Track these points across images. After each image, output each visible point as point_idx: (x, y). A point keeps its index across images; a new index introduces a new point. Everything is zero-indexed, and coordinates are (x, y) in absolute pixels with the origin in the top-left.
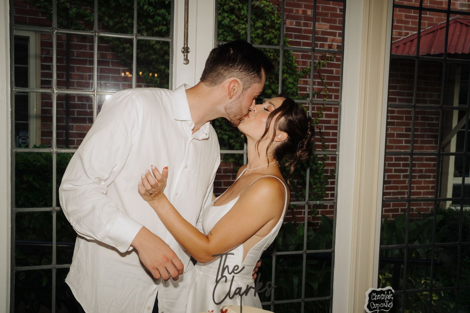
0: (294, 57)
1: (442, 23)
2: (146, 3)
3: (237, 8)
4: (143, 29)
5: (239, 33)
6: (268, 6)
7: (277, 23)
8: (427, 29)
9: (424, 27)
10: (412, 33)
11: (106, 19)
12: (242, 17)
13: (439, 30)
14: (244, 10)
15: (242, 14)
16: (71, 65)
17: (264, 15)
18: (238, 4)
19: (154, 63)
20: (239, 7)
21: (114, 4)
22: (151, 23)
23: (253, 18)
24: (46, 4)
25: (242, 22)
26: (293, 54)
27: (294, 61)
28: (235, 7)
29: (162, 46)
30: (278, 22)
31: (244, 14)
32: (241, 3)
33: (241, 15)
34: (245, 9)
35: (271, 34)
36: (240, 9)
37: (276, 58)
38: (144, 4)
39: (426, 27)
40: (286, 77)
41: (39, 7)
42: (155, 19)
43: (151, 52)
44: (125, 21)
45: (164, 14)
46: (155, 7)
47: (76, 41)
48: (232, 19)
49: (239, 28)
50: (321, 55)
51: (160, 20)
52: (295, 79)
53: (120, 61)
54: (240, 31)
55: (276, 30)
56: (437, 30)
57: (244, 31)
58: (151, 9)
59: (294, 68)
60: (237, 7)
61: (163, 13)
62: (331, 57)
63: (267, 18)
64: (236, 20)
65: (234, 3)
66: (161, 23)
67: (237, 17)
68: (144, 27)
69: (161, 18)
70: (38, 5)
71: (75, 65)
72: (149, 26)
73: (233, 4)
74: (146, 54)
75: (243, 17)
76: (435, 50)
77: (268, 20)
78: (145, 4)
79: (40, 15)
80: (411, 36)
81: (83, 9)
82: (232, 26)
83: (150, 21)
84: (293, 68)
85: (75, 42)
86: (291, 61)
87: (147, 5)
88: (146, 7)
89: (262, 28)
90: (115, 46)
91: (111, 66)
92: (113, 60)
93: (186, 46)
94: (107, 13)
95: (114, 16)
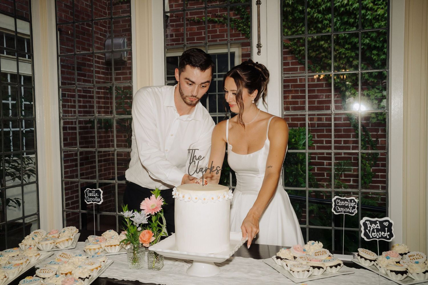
11: (286, 30)
19: (324, 59)
21: (291, 18)
22: (320, 27)
24: (245, 27)
29: (330, 45)
41: (240, 31)
42: (323, 23)
43: (321, 51)
44: (300, 29)
46: (323, 14)
51: (327, 23)
53: (297, 61)
58: (320, 16)
61: (329, 17)
66: (328, 26)
68: (314, 31)
69: (328, 22)
70: (239, 29)
72: (319, 30)
74: (317, 53)
78: (315, 12)
79: (241, 36)
83: (320, 25)
87: (317, 14)
88: (315, 15)
90: (293, 50)
91: (290, 65)
92: (292, 61)
93: (259, 43)
94: (286, 25)
95: (292, 27)
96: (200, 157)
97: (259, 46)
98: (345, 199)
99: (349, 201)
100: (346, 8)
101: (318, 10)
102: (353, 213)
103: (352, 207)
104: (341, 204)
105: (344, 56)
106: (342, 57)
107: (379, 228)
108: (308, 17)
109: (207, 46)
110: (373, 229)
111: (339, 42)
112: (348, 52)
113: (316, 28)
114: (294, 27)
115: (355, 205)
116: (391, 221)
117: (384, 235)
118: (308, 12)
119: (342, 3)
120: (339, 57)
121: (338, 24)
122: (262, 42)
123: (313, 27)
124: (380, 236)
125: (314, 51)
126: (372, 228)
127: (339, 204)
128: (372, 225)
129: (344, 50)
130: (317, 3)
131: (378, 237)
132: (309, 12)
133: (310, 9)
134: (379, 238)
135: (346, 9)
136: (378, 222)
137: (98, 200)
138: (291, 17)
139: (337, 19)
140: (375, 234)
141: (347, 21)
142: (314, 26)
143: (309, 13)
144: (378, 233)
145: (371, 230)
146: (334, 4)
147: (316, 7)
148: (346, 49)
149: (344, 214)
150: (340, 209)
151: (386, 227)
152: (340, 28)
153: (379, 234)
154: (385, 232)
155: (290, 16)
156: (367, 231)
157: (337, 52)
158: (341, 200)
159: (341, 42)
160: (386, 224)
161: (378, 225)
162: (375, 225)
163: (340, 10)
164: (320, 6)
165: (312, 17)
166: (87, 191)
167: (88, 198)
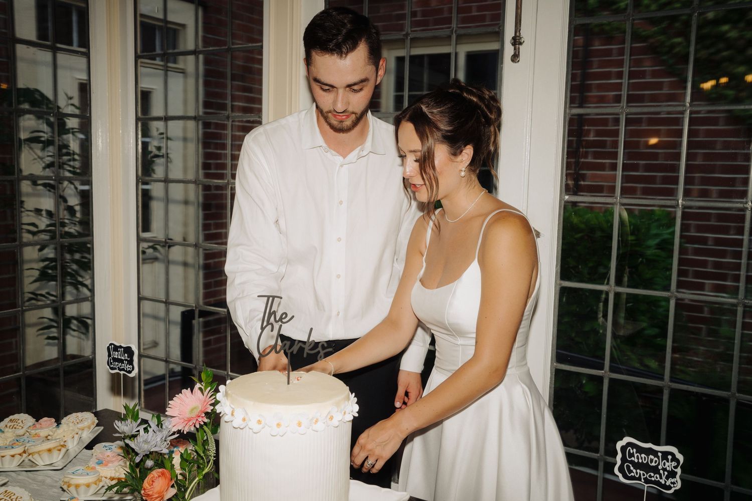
16: (587, 82)
43: (720, 45)
53: (666, 67)
71: (592, 82)
74: (712, 50)
85: (596, 46)
91: (648, 77)
92: (652, 68)
93: (518, 34)
96: (284, 316)
97: (517, 41)
98: (650, 449)
99: (660, 454)
102: (669, 488)
103: (668, 471)
104: (638, 458)
109: (408, 41)
115: (676, 467)
122: (525, 33)
127: (633, 459)
137: (129, 367)
149: (646, 485)
150: (634, 471)
158: (640, 450)
166: (110, 347)
167: (112, 361)
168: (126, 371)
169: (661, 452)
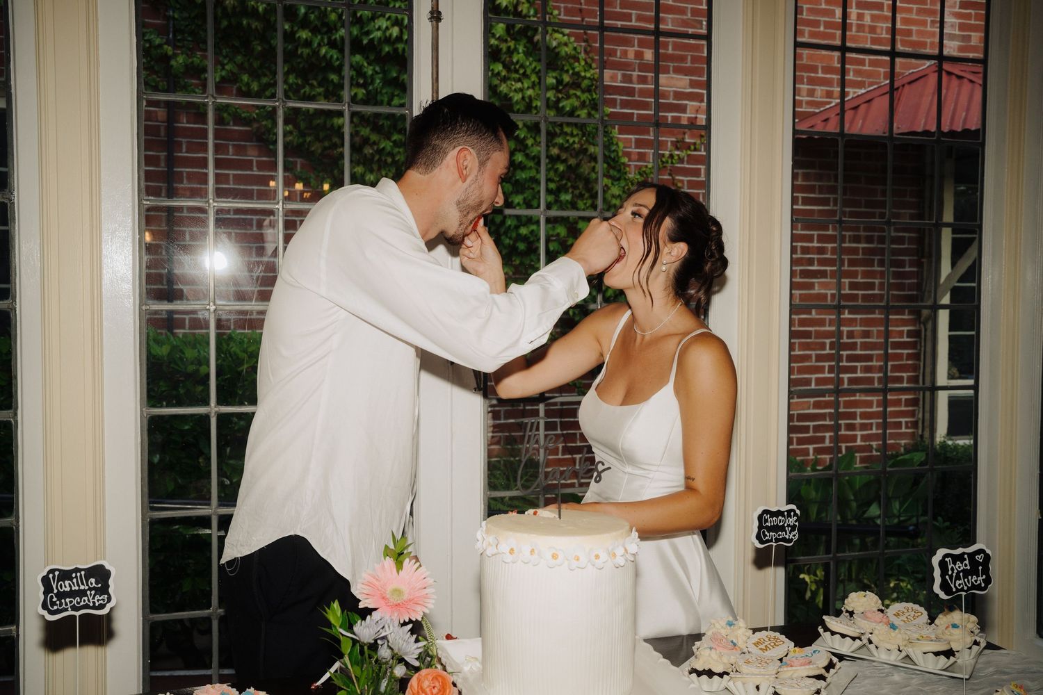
0: (621, 145)
1: (913, 73)
2: (323, 42)
3: (504, 49)
4: (320, 94)
5: (511, 99)
6: (566, 44)
7: (585, 78)
8: (883, 84)
9: (878, 81)
10: (855, 93)
11: (245, 78)
12: (515, 68)
13: (907, 86)
14: (519, 53)
15: (515, 60)
16: (175, 169)
17: (559, 63)
18: (506, 41)
20: (509, 48)
21: (259, 48)
22: (335, 81)
23: (538, 68)
25: (517, 76)
26: (618, 138)
27: (620, 154)
28: (501, 47)
29: (358, 129)
30: (588, 75)
31: (517, 62)
32: (512, 39)
33: (512, 63)
34: (521, 51)
35: (575, 99)
36: (510, 52)
37: (584, 147)
38: (319, 45)
39: (882, 80)
40: (606, 185)
43: (335, 140)
45: (361, 63)
46: (341, 51)
47: (185, 121)
48: (496, 71)
49: (510, 88)
50: (674, 139)
51: (353, 75)
52: (624, 188)
54: (511, 94)
55: (583, 92)
56: (903, 86)
57: (520, 96)
58: (334, 54)
59: (622, 167)
60: (504, 46)
61: (357, 63)
62: (695, 144)
63: (566, 68)
64: (504, 73)
65: (499, 39)
66: (354, 82)
67: (505, 66)
68: (321, 90)
69: (355, 72)
71: (183, 170)
72: (331, 88)
73: (496, 42)
74: (327, 144)
75: (517, 67)
76: (900, 126)
77: (567, 71)
78: (322, 44)
80: (853, 98)
81: (199, 56)
82: (496, 86)
83: (333, 77)
84: (620, 166)
85: (184, 123)
86: (615, 153)
87: (327, 47)
88: (323, 51)
89: (555, 88)
90: (263, 130)
91: (255, 169)
92: (258, 159)
94: (246, 65)
95: (260, 72)
99: (786, 514)
100: (395, 46)
101: (329, 38)
102: (791, 541)
103: (791, 527)
104: (770, 523)
105: (389, 160)
106: (386, 160)
107: (968, 568)
108: (306, 51)
110: (958, 572)
111: (381, 123)
112: (399, 152)
113: (324, 82)
114: (268, 73)
115: (795, 521)
116: (988, 551)
117: (976, 581)
118: (307, 39)
119: (388, 34)
120: (379, 160)
121: (378, 81)
123: (315, 79)
124: (970, 586)
125: (317, 139)
126: (955, 571)
127: (767, 524)
128: (955, 565)
129: (391, 144)
130: (327, 21)
131: (965, 588)
132: (309, 39)
133: (310, 34)
134: (969, 589)
135: (396, 50)
136: (966, 556)
137: (98, 599)
138: (258, 44)
139: (374, 70)
140: (960, 582)
141: (397, 78)
142: (320, 78)
143: (308, 43)
144: (966, 580)
145: (954, 574)
146: (368, 33)
147: (325, 30)
148: (396, 144)
150: (768, 534)
151: (980, 564)
152: (381, 92)
153: (968, 581)
154: (978, 576)
155: (258, 42)
156: (947, 577)
157: (375, 147)
159: (383, 124)
160: (980, 558)
161: (967, 562)
162: (962, 563)
163: (381, 50)
164: (334, 31)
165: (316, 53)
166: (51, 576)
167: (55, 599)
168: (94, 608)
169: (786, 511)
